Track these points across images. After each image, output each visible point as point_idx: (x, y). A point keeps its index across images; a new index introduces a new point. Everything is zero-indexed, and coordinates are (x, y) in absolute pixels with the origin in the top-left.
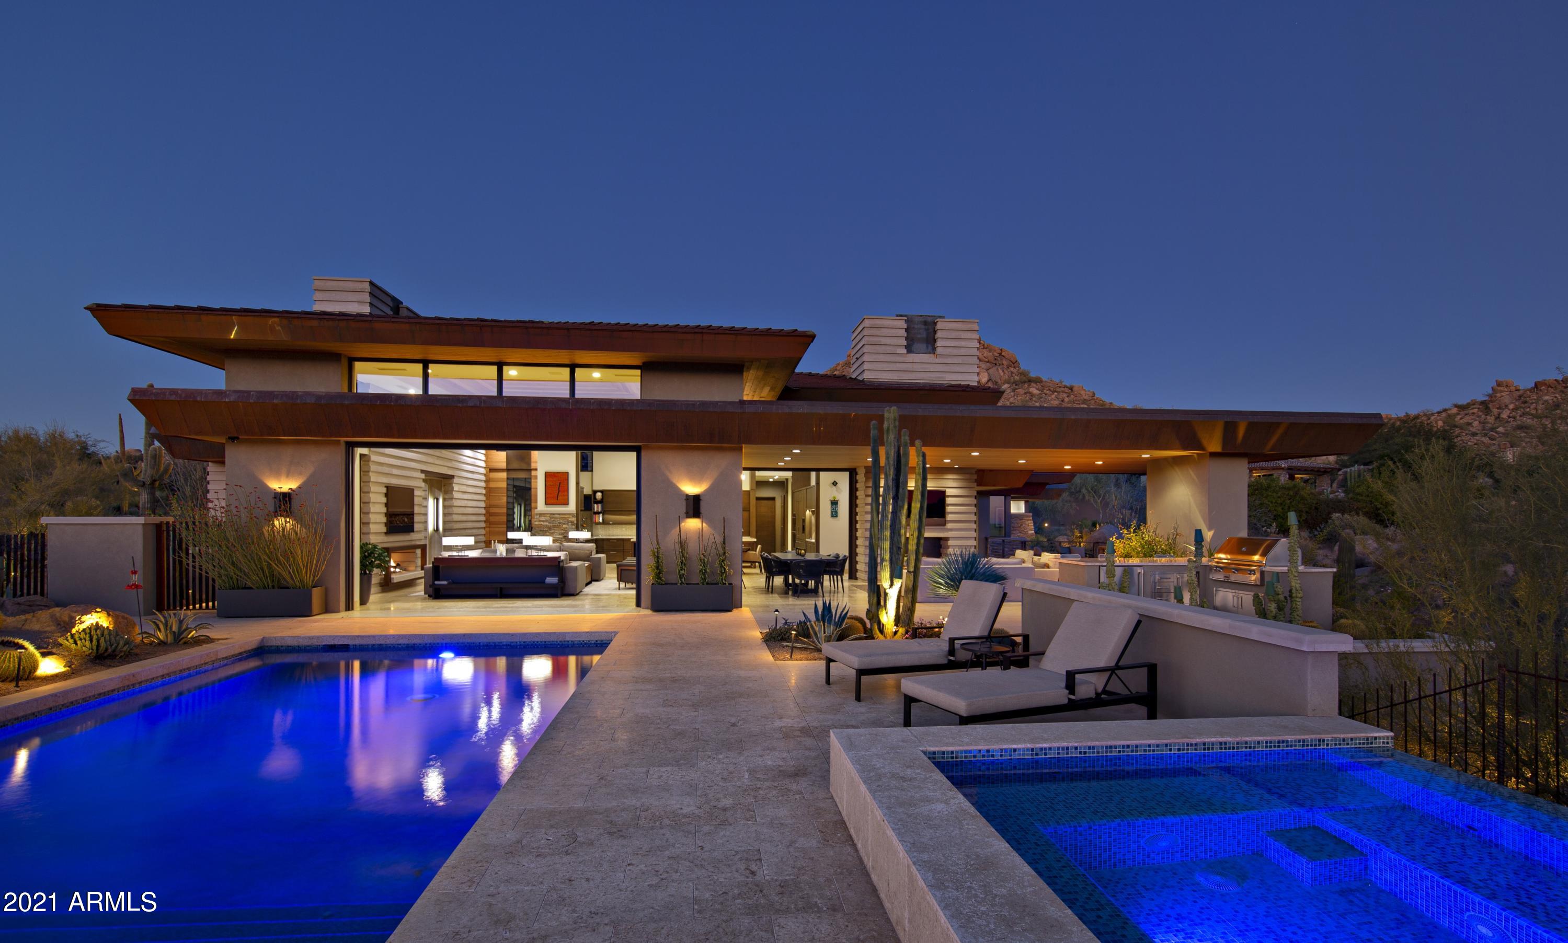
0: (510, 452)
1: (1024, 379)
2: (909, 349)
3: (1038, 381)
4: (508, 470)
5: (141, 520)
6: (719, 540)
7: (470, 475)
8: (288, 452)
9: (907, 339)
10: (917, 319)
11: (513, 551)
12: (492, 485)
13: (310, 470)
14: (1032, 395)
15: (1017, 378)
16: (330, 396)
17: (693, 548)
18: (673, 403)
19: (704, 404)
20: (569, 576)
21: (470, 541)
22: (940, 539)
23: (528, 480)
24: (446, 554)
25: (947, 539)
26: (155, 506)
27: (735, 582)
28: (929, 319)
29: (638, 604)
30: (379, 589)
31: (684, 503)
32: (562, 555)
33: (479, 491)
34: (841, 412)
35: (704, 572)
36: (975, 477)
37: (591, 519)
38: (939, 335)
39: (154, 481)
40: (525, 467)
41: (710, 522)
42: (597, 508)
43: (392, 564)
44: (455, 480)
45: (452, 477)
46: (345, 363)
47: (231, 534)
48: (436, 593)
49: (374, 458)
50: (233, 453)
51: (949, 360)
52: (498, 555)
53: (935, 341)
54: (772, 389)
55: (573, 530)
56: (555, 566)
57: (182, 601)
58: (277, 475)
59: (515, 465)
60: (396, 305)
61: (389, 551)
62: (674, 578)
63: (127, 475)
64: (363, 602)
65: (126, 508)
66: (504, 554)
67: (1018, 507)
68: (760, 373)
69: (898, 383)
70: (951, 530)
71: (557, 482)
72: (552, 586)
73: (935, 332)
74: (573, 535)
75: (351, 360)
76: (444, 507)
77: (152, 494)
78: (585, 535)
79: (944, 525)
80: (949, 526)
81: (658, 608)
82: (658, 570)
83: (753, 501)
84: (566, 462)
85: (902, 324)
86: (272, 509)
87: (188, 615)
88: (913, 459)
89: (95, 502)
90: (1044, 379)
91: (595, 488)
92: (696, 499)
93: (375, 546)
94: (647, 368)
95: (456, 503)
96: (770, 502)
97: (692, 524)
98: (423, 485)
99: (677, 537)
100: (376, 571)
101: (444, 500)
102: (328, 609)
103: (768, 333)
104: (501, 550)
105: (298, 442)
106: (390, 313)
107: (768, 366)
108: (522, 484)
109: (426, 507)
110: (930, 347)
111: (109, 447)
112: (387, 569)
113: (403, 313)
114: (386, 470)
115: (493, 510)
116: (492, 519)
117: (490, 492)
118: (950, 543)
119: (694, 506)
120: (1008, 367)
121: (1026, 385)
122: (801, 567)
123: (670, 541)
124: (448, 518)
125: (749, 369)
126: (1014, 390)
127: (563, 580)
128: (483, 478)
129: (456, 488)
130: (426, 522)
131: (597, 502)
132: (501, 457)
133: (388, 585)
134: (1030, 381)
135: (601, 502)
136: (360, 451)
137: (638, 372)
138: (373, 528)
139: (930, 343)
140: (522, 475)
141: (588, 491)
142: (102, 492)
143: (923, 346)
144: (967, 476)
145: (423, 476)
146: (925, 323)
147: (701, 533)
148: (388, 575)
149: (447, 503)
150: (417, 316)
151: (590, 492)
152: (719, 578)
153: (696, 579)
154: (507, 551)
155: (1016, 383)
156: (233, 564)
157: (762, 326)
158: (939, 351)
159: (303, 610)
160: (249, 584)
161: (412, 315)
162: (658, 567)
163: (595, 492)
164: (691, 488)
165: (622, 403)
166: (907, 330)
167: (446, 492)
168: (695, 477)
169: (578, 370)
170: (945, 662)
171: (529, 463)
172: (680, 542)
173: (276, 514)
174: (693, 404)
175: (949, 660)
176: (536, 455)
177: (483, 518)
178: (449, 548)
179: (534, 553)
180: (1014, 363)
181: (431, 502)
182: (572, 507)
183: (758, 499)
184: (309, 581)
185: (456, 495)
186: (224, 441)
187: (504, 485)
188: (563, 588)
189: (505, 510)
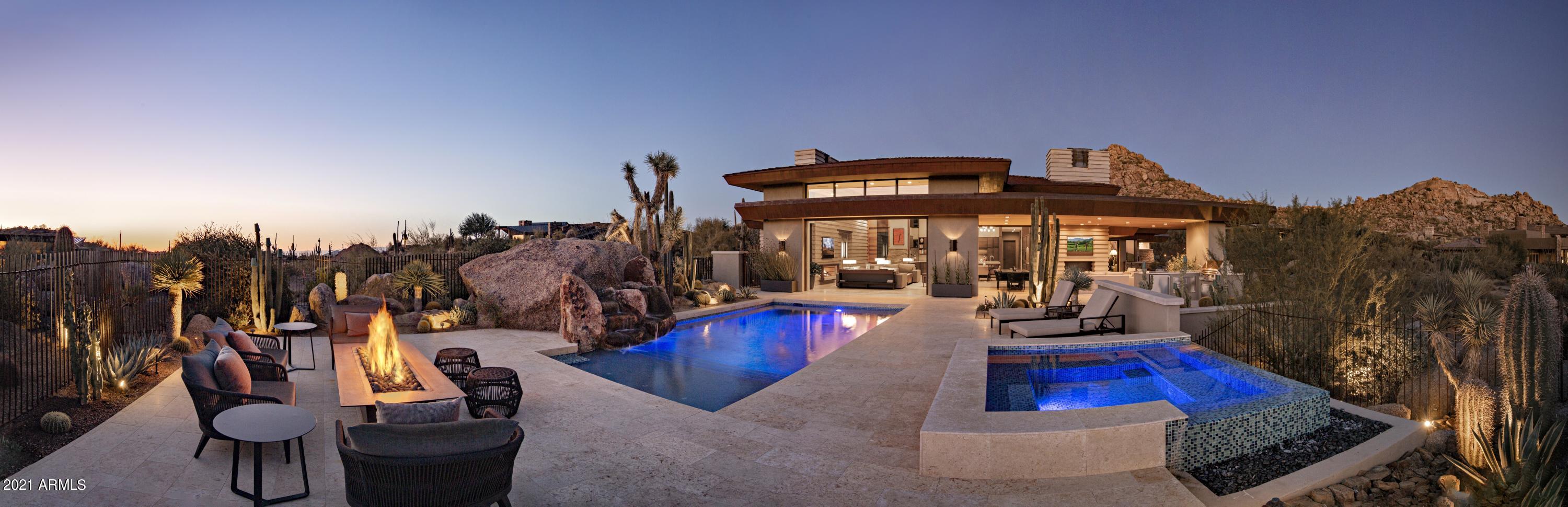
0: (879, 220)
1: (1166, 178)
2: (1074, 165)
3: (1173, 180)
4: (878, 228)
5: (738, 252)
6: (966, 262)
7: (860, 231)
8: (784, 225)
9: (1073, 160)
10: (1078, 150)
11: (873, 267)
12: (871, 235)
13: (792, 232)
14: (1170, 187)
15: (1162, 178)
16: (798, 201)
17: (953, 267)
18: (942, 195)
19: (957, 195)
20: (898, 279)
21: (854, 262)
22: (1091, 262)
23: (887, 233)
24: (845, 268)
25: (1094, 262)
26: (745, 248)
27: (974, 283)
28: (1085, 150)
29: (927, 294)
30: (819, 283)
31: (949, 244)
32: (895, 269)
33: (864, 238)
34: (1025, 198)
35: (958, 278)
36: (1108, 230)
37: (918, 252)
38: (1089, 158)
39: (744, 237)
40: (885, 226)
41: (962, 254)
42: (921, 246)
43: (825, 272)
44: (853, 234)
45: (852, 232)
46: (804, 186)
47: (765, 258)
48: (841, 286)
49: (817, 225)
50: (766, 225)
51: (1094, 171)
52: (866, 269)
53: (1088, 161)
54: (998, 186)
55: (905, 257)
56: (892, 275)
57: (752, 284)
58: (780, 233)
59: (881, 226)
60: (827, 156)
61: (822, 267)
62: (944, 281)
63: (736, 234)
64: (811, 288)
65: (736, 248)
66: (869, 269)
67: (1143, 246)
68: (988, 179)
69: (1068, 182)
70: (1096, 257)
71: (899, 233)
72: (890, 284)
73: (1088, 157)
74: (905, 260)
75: (807, 184)
76: (848, 246)
77: (744, 242)
78: (911, 260)
79: (1092, 255)
80: (1095, 255)
81: (935, 295)
82: (936, 278)
83: (1002, 243)
84: (903, 224)
85: (1070, 152)
86: (778, 248)
87: (752, 290)
88: (1051, 221)
89: (727, 246)
90: (1176, 179)
91: (920, 237)
92: (955, 242)
93: (816, 264)
94: (932, 179)
95: (853, 244)
96: (1013, 243)
97: (953, 255)
98: (838, 236)
99: (945, 261)
100: (817, 275)
101: (848, 243)
102: (797, 290)
103: (990, 160)
104: (868, 267)
105: (787, 220)
106: (824, 161)
107: (992, 175)
108: (884, 235)
109: (841, 246)
110: (1085, 164)
111: (731, 224)
112: (822, 274)
113: (830, 160)
114: (822, 230)
115: (871, 248)
116: (871, 252)
117: (869, 239)
118: (1095, 264)
119: (954, 245)
120: (1158, 172)
121: (1167, 182)
122: (1012, 277)
123: (941, 264)
124: (850, 252)
125: (982, 177)
126: (1161, 184)
127: (895, 281)
128: (867, 232)
129: (853, 237)
130: (840, 254)
131: (921, 244)
132: (874, 223)
133: (822, 281)
134: (1169, 180)
135: (923, 243)
136: (809, 222)
137: (928, 180)
138: (817, 256)
139: (1085, 161)
140: (884, 230)
141: (916, 238)
142: (729, 241)
143: (1081, 164)
144: (1104, 230)
145: (838, 232)
146: (1083, 152)
147: (956, 259)
148: (822, 276)
149: (850, 245)
150: (837, 162)
151: (918, 239)
152: (965, 281)
153: (955, 281)
154: (871, 267)
155: (1161, 180)
156: (766, 270)
157: (987, 157)
158: (1089, 166)
159: (788, 290)
160: (771, 278)
161: (834, 161)
162: (935, 276)
163: (920, 238)
164: (952, 237)
165: (922, 195)
166: (1073, 156)
167: (849, 240)
168: (955, 230)
169: (899, 181)
170: (1078, 331)
171: (887, 225)
172: (947, 263)
173: (780, 251)
174: (952, 195)
175: (1081, 331)
176: (890, 221)
177: (866, 252)
178: (846, 265)
179: (882, 268)
180: (1161, 170)
181: (843, 245)
182: (906, 246)
183: (1004, 241)
184: (791, 277)
185: (853, 241)
186: (762, 221)
187: (876, 235)
188: (895, 285)
189: (876, 248)
